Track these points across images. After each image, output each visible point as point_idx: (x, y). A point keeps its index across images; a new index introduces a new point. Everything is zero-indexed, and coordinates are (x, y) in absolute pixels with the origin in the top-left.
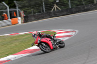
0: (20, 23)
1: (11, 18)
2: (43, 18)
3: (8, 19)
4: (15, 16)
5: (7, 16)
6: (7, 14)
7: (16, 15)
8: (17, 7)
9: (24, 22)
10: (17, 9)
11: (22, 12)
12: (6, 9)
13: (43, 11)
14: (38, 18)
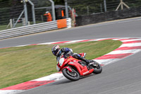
0: (70, 27)
1: (56, 19)
2: (103, 20)
3: (52, 20)
4: (63, 16)
5: (52, 15)
6: (51, 13)
7: (65, 15)
8: (66, 3)
9: (76, 26)
10: (67, 7)
11: (73, 10)
12: (50, 5)
13: (103, 10)
14: (96, 20)
